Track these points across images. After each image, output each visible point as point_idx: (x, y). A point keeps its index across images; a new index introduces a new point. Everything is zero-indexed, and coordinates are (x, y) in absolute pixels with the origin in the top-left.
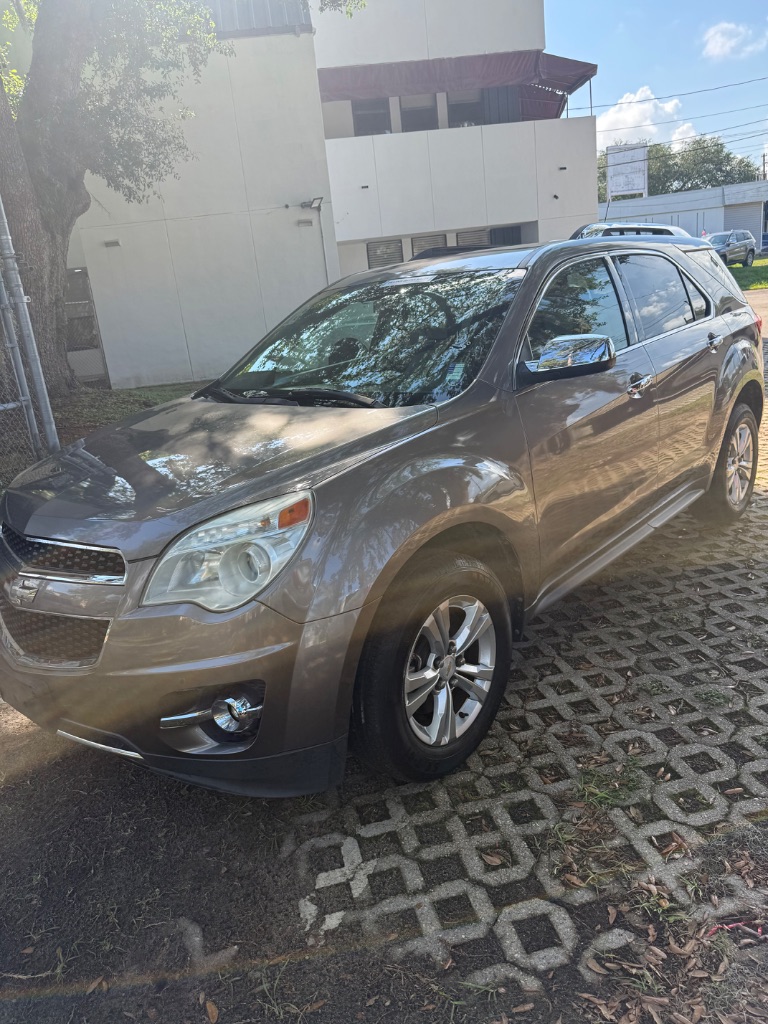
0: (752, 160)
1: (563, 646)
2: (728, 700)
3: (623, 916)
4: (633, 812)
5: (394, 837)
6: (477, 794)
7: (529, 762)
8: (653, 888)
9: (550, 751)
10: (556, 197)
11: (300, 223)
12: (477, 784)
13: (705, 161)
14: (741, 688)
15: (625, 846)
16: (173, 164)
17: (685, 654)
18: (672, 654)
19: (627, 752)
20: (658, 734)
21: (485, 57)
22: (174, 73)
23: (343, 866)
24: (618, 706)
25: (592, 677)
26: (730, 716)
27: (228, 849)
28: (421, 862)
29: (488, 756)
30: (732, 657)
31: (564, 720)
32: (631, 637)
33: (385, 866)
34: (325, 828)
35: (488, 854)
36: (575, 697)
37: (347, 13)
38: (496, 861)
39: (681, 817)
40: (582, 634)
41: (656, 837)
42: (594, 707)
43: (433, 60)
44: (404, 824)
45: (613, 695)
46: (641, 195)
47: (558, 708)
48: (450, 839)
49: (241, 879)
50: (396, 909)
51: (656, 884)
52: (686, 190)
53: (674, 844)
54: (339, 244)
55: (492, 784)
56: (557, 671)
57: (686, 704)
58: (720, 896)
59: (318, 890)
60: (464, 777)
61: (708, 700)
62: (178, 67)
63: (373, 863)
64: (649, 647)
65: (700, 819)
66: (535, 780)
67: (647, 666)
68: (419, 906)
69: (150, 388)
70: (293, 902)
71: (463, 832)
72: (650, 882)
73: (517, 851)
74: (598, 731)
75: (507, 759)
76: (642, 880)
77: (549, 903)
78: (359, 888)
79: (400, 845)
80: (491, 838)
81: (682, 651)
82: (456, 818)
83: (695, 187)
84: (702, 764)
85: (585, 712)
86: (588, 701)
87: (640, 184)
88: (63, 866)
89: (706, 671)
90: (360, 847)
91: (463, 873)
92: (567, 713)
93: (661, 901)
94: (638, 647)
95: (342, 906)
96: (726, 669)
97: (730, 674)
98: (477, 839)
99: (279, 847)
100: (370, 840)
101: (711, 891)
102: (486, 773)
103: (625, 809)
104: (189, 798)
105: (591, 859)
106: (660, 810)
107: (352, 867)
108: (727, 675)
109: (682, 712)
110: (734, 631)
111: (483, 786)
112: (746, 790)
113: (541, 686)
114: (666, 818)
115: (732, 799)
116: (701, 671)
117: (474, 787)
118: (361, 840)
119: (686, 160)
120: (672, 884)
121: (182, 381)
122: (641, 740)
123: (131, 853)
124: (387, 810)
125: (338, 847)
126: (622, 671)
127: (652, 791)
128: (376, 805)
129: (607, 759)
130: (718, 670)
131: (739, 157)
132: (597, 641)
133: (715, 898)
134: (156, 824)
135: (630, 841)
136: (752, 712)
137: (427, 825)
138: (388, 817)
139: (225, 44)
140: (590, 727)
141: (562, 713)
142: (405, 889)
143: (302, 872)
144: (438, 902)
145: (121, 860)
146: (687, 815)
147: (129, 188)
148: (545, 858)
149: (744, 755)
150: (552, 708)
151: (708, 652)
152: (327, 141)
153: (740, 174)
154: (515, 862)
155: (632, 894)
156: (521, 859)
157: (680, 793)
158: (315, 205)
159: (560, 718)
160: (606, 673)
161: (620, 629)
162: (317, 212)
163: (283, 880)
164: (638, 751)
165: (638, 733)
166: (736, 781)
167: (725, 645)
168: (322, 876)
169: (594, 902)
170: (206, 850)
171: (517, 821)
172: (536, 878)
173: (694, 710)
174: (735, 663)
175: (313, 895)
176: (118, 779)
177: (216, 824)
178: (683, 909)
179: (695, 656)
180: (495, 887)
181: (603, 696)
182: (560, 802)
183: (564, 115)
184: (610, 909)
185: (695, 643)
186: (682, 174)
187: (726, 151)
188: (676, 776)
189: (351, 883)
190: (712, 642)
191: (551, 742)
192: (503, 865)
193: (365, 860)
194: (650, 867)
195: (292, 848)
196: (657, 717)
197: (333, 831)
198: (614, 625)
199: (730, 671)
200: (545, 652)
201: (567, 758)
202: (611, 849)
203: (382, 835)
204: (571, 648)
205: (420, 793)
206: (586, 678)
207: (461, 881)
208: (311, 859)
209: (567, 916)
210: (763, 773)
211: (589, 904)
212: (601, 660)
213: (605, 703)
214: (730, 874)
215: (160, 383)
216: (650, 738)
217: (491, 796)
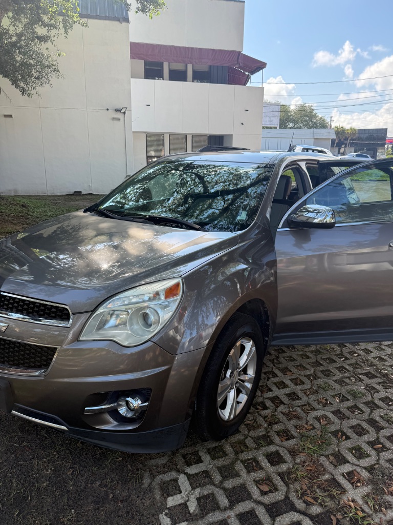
0: (325, 118)
1: (275, 361)
2: (364, 395)
3: (340, 521)
4: (331, 458)
5: (206, 473)
6: (247, 447)
7: (271, 429)
8: (352, 504)
9: (281, 422)
10: (242, 124)
11: (113, 119)
12: (247, 441)
13: (305, 116)
14: (368, 388)
15: (332, 479)
16: (50, 79)
17: (336, 368)
18: (330, 367)
19: (320, 423)
20: (333, 413)
21: (213, 50)
22: (54, 31)
23: (181, 492)
24: (310, 397)
25: (294, 379)
26: (366, 404)
27: (111, 482)
28: (225, 489)
29: (249, 424)
30: (360, 371)
31: (284, 404)
32: (308, 357)
33: (205, 493)
34: (167, 468)
35: (260, 484)
36: (287, 391)
37: (150, 16)
38: (265, 488)
39: (355, 461)
40: (283, 354)
41: (346, 473)
42: (298, 396)
43: (188, 47)
44: (211, 466)
45: (306, 390)
46: (276, 128)
47: (280, 397)
48: (237, 475)
49: (122, 501)
50: (216, 520)
51: (352, 501)
52: (295, 128)
53: (356, 477)
54: (134, 132)
55: (254, 441)
56: (275, 375)
57: (343, 396)
58: (386, 508)
59: (169, 508)
60: (238, 437)
61: (354, 394)
62: (56, 28)
63: (198, 490)
64: (318, 364)
65: (365, 462)
66: (277, 439)
67: (319, 374)
68: (229, 517)
69: (23, 197)
70: (156, 517)
71: (244, 470)
72: (349, 501)
73: (276, 482)
74: (303, 410)
75: (260, 426)
76: (345, 498)
77: (300, 514)
78: (193, 507)
79: (211, 479)
80: (260, 475)
81: (334, 366)
82: (239, 462)
83: (300, 128)
84: (359, 431)
85: (294, 400)
86: (294, 393)
87: (276, 122)
88: (9, 495)
89: (349, 378)
90: (189, 480)
91: (249, 497)
92: (285, 400)
93: (358, 512)
94: (312, 363)
95: (184, 518)
96: (358, 377)
97: (361, 380)
98: (253, 475)
99: (142, 481)
100: (193, 475)
101: (380, 506)
102: (250, 435)
103: (327, 456)
104: (83, 449)
105: (316, 487)
106: (344, 457)
107: (186, 493)
108: (360, 381)
109: (342, 401)
110: (357, 356)
111: (250, 442)
112: (384, 446)
113: (269, 383)
114: (348, 462)
115: (379, 451)
116: (346, 378)
117: (245, 443)
118: (189, 476)
119: (296, 114)
120: (360, 502)
121: (41, 194)
122: (326, 417)
123: (52, 486)
124: (200, 457)
125: (176, 480)
126: (308, 377)
127: (338, 446)
128: (193, 453)
129: (311, 427)
130: (354, 377)
131: (320, 116)
132: (291, 359)
133: (383, 509)
134: (65, 466)
135: (333, 476)
136: (376, 401)
137: (224, 466)
138: (202, 462)
139: (84, 20)
140: (298, 408)
141: (282, 400)
142: (219, 507)
143: (158, 497)
144: (239, 515)
145: (47, 490)
146: (359, 461)
147: (23, 88)
148: (291, 486)
149: (378, 426)
150: (277, 397)
151: (347, 367)
152: (131, 79)
153: (320, 124)
154: (276, 490)
155: (342, 508)
156: (279, 488)
157: (352, 448)
158: (123, 111)
159: (282, 403)
160: (300, 377)
161: (302, 353)
162: (123, 114)
163: (147, 502)
164: (326, 422)
165: (324, 413)
166: (377, 441)
167: (355, 364)
168: (170, 499)
169: (322, 513)
170: (98, 483)
171: (273, 463)
172: (289, 499)
173: (348, 400)
174: (362, 374)
175: (167, 511)
176: (37, 436)
177: (101, 466)
178: (369, 516)
179: (341, 369)
180: (269, 505)
181: (301, 390)
182: (293, 453)
183: (248, 85)
184: (332, 517)
185: (340, 362)
186: (294, 120)
187: (314, 112)
188: (348, 438)
189: (188, 503)
190: (348, 362)
191: (281, 417)
192: (270, 491)
193: (193, 488)
194: (347, 491)
195: (149, 481)
196: (330, 403)
197: (171, 470)
198: (298, 350)
199: (360, 378)
200: (267, 364)
201: (291, 425)
202: (325, 481)
203: (200, 472)
204: (280, 363)
205: (216, 447)
206: (291, 380)
207: (249, 501)
208: (161, 489)
209: (311, 522)
210: (389, 436)
211: (321, 514)
212: (296, 370)
213: (303, 394)
214: (388, 495)
215: (28, 194)
216: (330, 415)
217: (255, 449)
